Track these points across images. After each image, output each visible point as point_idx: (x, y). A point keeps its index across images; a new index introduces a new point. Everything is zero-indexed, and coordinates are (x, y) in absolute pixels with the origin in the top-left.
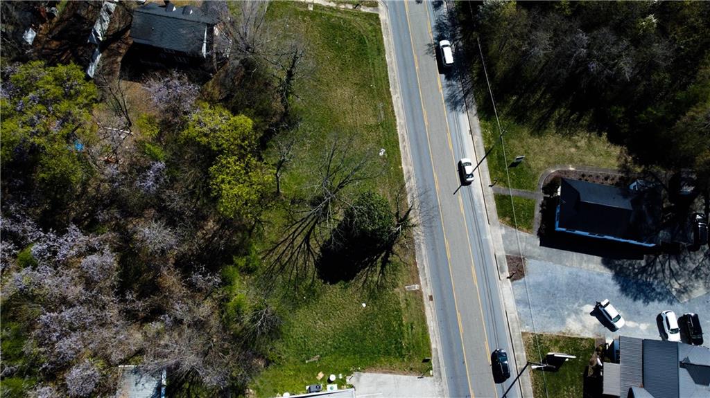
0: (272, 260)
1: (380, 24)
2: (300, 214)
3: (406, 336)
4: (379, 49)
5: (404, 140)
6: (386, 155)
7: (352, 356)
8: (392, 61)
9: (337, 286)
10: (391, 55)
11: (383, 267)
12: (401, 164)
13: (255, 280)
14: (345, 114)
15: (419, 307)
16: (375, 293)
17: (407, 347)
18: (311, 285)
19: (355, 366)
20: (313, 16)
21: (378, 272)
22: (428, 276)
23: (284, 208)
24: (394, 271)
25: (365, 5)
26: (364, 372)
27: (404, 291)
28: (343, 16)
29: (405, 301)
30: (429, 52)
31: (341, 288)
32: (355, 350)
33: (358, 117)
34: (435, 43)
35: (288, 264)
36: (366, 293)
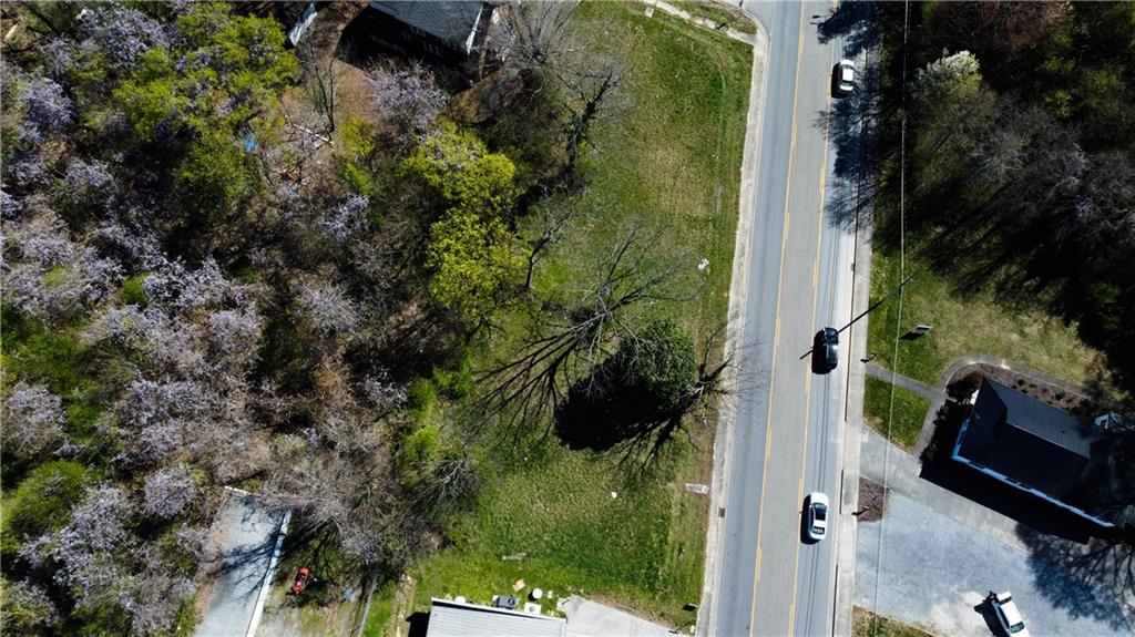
0: (491, 388)
1: (751, 62)
2: (552, 328)
3: (668, 560)
4: (739, 102)
5: (743, 254)
6: (709, 271)
7: (576, 569)
8: (755, 124)
9: (581, 454)
10: (756, 114)
11: (659, 443)
12: (728, 289)
13: (459, 411)
14: (660, 190)
15: (698, 522)
16: (637, 481)
17: (665, 579)
18: (540, 442)
19: (577, 585)
20: (650, 26)
21: (649, 450)
22: (726, 477)
23: (529, 313)
24: (674, 454)
25: (735, 27)
26: (588, 599)
27: (681, 489)
28: (697, 37)
29: (679, 506)
30: (819, 124)
31: (586, 459)
32: (583, 561)
33: (679, 201)
34: (832, 113)
35: (513, 400)
36: (622, 476)
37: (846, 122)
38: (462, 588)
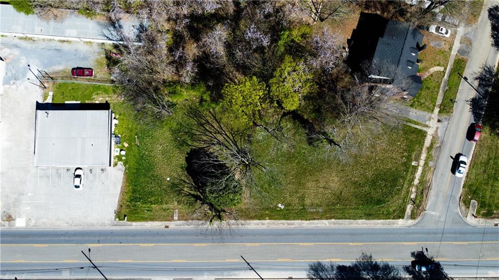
0: (208, 118)
1: (394, 218)
2: (240, 140)
3: (144, 206)
4: (370, 215)
5: (288, 224)
6: (278, 209)
7: (135, 167)
8: (359, 224)
9: (184, 162)
10: (364, 224)
11: (193, 196)
12: (270, 219)
13: (196, 106)
15: (161, 217)
16: (175, 188)
17: (136, 205)
18: (187, 143)
19: (129, 169)
20: (407, 165)
21: (190, 192)
22: (182, 228)
23: (245, 129)
24: (190, 203)
25: (414, 209)
26: (124, 174)
27: (175, 208)
28: (404, 190)
29: (167, 208)
30: (364, 256)
31: (182, 165)
32: (139, 170)
33: (312, 191)
34: (372, 262)
35: (204, 129)
36: (177, 181)
37: (369, 270)
38: (122, 121)
